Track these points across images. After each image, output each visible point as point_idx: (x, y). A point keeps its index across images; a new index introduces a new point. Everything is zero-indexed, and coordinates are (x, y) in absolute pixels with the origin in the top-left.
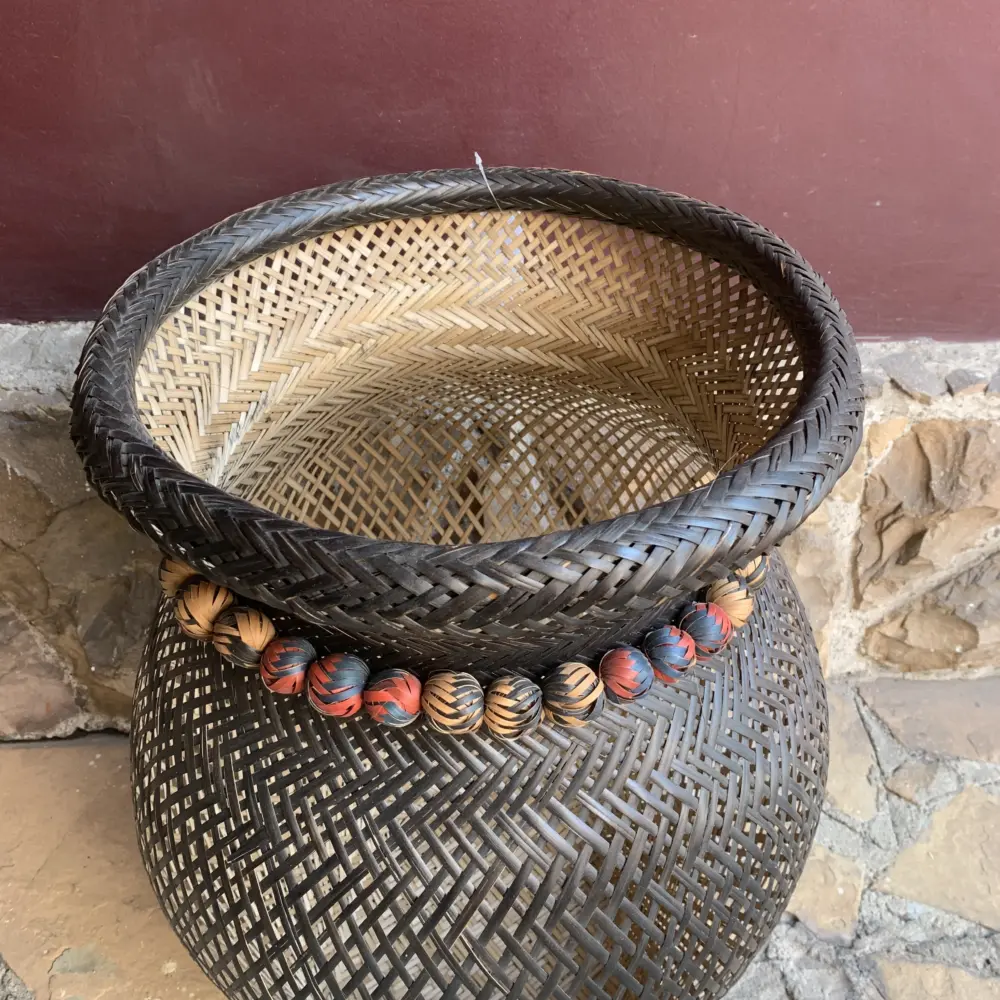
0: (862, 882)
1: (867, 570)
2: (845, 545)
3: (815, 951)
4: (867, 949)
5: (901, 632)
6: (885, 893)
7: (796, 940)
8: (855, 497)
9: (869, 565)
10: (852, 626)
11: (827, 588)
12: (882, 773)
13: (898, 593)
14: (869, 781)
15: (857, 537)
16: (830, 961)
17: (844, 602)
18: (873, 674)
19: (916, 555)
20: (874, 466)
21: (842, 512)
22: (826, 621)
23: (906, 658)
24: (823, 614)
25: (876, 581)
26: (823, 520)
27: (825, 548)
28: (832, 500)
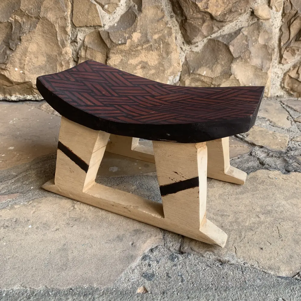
0: (288, 139)
1: (284, 44)
2: (276, 32)
3: (271, 154)
4: (292, 154)
5: (297, 75)
6: (298, 141)
7: (263, 151)
8: (280, 9)
9: (285, 42)
10: (279, 72)
11: (270, 51)
12: (293, 118)
13: (296, 57)
14: (288, 119)
15: (280, 30)
16: (277, 156)
17: (276, 59)
18: (286, 97)
21: (276, 16)
22: (269, 68)
23: (299, 88)
24: (268, 64)
25: (288, 49)
26: (268, 17)
27: (269, 31)
28: (272, 8)
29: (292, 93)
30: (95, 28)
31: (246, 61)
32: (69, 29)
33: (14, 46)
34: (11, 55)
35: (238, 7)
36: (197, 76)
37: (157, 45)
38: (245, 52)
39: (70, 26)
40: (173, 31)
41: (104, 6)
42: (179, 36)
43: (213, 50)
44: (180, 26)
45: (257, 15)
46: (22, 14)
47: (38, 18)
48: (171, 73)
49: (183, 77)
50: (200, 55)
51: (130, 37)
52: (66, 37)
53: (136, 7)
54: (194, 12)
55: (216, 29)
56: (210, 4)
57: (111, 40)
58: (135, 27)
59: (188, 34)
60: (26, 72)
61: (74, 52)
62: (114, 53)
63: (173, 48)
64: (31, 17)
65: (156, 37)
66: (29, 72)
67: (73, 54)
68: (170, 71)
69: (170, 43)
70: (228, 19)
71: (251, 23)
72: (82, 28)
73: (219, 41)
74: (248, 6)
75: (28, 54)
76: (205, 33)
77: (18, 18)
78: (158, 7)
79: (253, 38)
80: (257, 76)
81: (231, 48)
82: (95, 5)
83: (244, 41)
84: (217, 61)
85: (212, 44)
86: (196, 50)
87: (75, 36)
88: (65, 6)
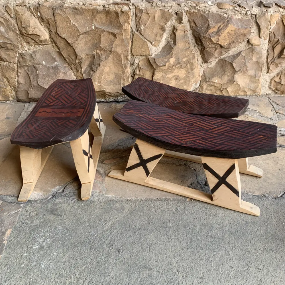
1: (270, 60)
2: (265, 53)
5: (280, 80)
8: (267, 38)
9: (271, 59)
10: (267, 79)
11: (260, 65)
12: (275, 110)
13: (279, 68)
14: (272, 111)
15: (268, 51)
17: (265, 70)
18: (273, 95)
19: (283, 54)
20: (272, 29)
21: (264, 43)
22: (260, 76)
23: (281, 89)
24: (259, 74)
25: (273, 64)
26: (259, 44)
27: (260, 53)
28: (261, 38)
29: (277, 91)
30: (146, 56)
31: (244, 73)
32: (129, 57)
33: (95, 69)
34: (93, 75)
35: (239, 39)
36: (212, 83)
37: (185, 65)
38: (243, 67)
39: (130, 55)
40: (196, 56)
41: (152, 43)
42: (200, 58)
43: (222, 66)
44: (200, 52)
45: (251, 43)
46: (101, 49)
47: (111, 51)
48: (194, 82)
49: (202, 84)
50: (213, 69)
51: (168, 61)
52: (127, 62)
53: (172, 42)
54: (209, 44)
55: (224, 53)
56: (220, 39)
57: (156, 63)
58: (172, 55)
59: (206, 57)
60: (102, 85)
61: (132, 71)
62: (158, 71)
63: (195, 66)
64: (107, 51)
65: (185, 60)
66: (104, 84)
67: (131, 72)
68: (193, 80)
69: (194, 63)
70: (232, 46)
71: (247, 48)
72: (138, 56)
73: (226, 60)
74: (245, 38)
75: (104, 74)
76: (217, 56)
77: (98, 52)
78: (186, 42)
79: (249, 58)
80: (252, 81)
81: (234, 65)
82: (147, 42)
83: (243, 60)
84: (224, 73)
85: (221, 62)
86: (210, 66)
87: (133, 61)
88: (127, 43)
